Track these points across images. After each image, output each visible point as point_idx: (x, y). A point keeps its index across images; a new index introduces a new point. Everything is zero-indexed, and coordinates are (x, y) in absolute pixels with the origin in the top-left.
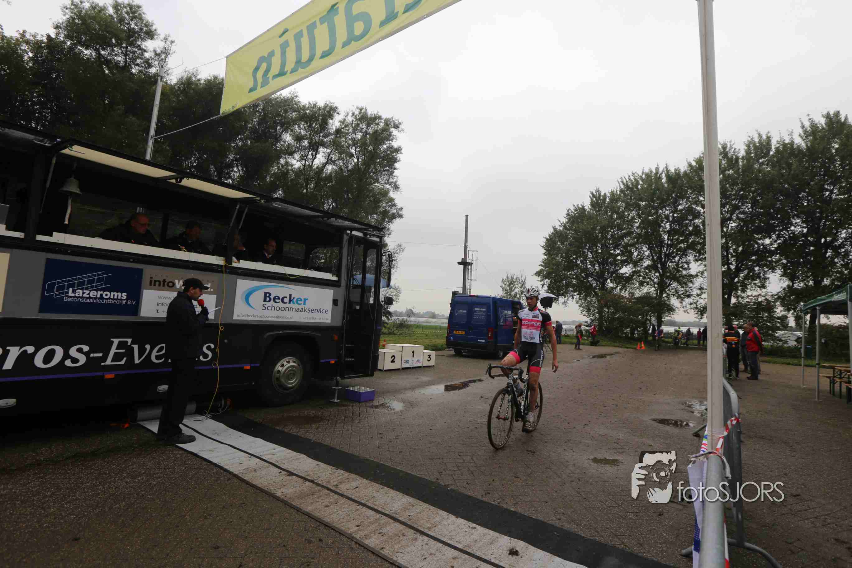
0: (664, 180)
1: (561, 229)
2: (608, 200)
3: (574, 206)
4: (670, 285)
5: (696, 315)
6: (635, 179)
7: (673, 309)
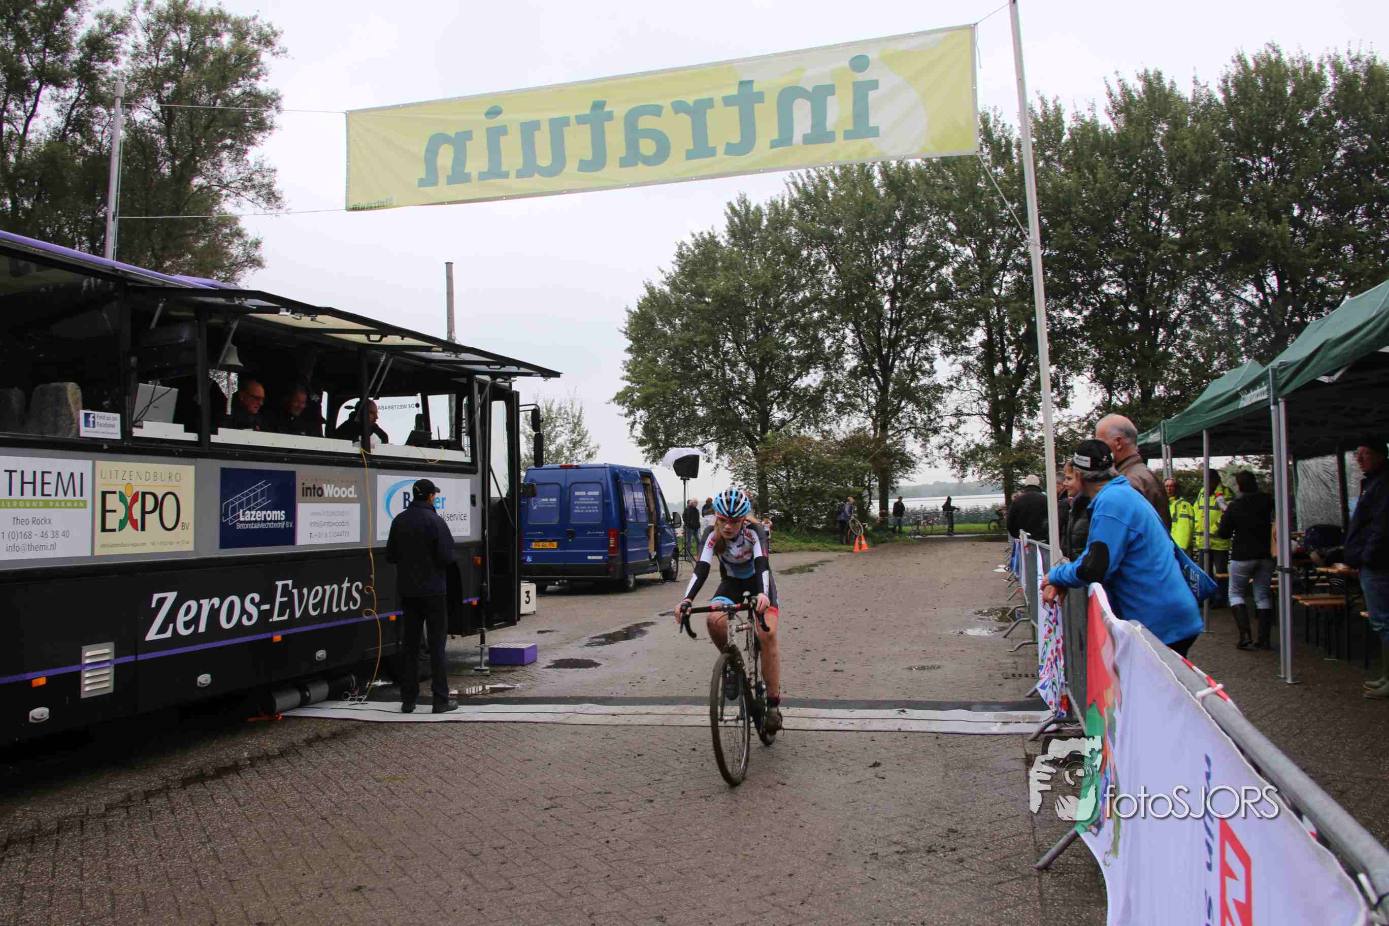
0: (878, 180)
1: (667, 289)
2: (765, 222)
3: (693, 235)
4: (899, 409)
5: (954, 471)
6: (820, 177)
7: (912, 462)
